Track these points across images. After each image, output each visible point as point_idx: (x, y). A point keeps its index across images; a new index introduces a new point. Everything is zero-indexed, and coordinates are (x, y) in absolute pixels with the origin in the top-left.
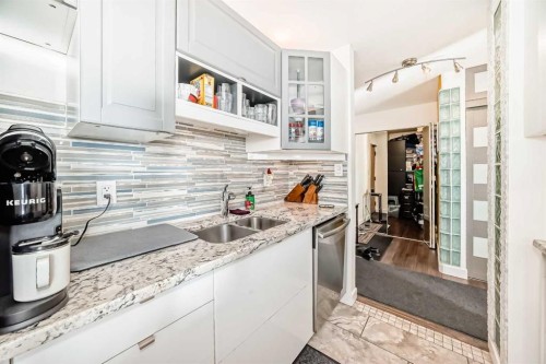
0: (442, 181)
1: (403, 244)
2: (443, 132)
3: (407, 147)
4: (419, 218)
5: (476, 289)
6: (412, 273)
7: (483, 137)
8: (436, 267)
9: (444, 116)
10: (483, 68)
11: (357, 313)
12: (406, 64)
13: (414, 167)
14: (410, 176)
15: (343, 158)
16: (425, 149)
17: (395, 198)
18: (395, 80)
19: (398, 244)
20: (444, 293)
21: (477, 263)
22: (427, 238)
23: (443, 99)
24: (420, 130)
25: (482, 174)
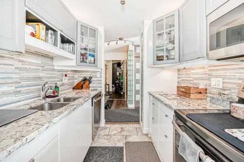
0: (129, 79)
1: (117, 101)
2: (129, 63)
3: (117, 66)
4: (121, 92)
5: (137, 110)
6: (121, 110)
7: (138, 66)
8: (127, 106)
9: (129, 58)
10: (139, 46)
11: (106, 128)
12: (120, 39)
13: (120, 74)
14: (118, 77)
15: (100, 70)
16: (123, 68)
17: (114, 85)
18: (117, 43)
19: (116, 102)
20: (130, 113)
21: (137, 102)
22: (124, 98)
23: (129, 53)
24: (122, 61)
25: (138, 76)
